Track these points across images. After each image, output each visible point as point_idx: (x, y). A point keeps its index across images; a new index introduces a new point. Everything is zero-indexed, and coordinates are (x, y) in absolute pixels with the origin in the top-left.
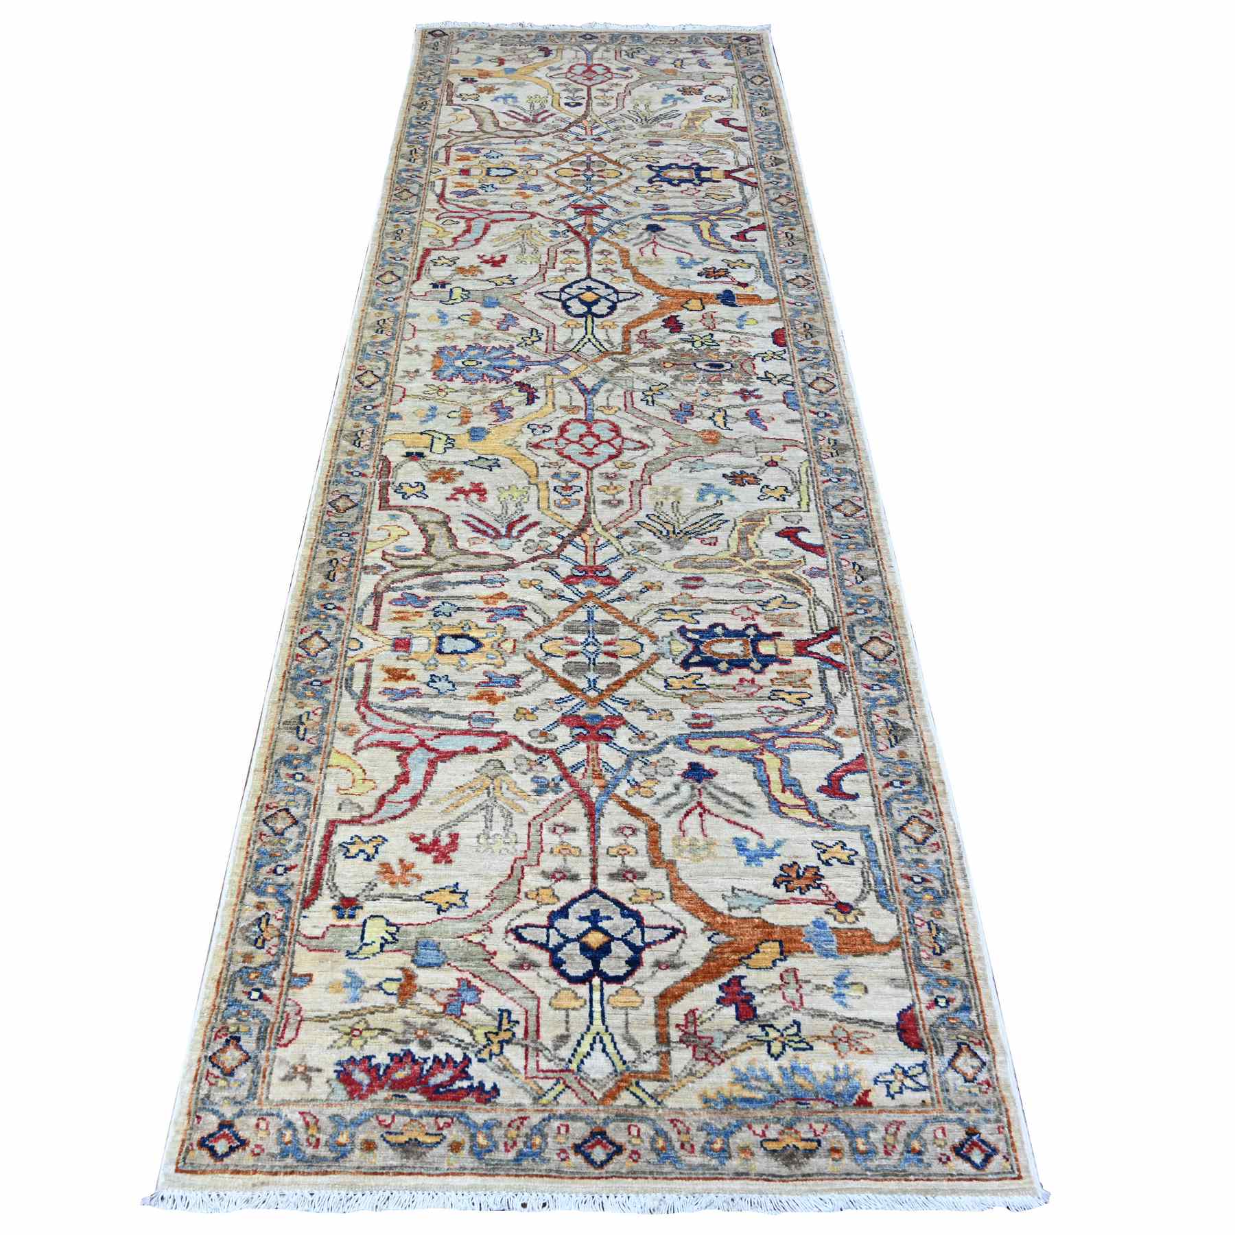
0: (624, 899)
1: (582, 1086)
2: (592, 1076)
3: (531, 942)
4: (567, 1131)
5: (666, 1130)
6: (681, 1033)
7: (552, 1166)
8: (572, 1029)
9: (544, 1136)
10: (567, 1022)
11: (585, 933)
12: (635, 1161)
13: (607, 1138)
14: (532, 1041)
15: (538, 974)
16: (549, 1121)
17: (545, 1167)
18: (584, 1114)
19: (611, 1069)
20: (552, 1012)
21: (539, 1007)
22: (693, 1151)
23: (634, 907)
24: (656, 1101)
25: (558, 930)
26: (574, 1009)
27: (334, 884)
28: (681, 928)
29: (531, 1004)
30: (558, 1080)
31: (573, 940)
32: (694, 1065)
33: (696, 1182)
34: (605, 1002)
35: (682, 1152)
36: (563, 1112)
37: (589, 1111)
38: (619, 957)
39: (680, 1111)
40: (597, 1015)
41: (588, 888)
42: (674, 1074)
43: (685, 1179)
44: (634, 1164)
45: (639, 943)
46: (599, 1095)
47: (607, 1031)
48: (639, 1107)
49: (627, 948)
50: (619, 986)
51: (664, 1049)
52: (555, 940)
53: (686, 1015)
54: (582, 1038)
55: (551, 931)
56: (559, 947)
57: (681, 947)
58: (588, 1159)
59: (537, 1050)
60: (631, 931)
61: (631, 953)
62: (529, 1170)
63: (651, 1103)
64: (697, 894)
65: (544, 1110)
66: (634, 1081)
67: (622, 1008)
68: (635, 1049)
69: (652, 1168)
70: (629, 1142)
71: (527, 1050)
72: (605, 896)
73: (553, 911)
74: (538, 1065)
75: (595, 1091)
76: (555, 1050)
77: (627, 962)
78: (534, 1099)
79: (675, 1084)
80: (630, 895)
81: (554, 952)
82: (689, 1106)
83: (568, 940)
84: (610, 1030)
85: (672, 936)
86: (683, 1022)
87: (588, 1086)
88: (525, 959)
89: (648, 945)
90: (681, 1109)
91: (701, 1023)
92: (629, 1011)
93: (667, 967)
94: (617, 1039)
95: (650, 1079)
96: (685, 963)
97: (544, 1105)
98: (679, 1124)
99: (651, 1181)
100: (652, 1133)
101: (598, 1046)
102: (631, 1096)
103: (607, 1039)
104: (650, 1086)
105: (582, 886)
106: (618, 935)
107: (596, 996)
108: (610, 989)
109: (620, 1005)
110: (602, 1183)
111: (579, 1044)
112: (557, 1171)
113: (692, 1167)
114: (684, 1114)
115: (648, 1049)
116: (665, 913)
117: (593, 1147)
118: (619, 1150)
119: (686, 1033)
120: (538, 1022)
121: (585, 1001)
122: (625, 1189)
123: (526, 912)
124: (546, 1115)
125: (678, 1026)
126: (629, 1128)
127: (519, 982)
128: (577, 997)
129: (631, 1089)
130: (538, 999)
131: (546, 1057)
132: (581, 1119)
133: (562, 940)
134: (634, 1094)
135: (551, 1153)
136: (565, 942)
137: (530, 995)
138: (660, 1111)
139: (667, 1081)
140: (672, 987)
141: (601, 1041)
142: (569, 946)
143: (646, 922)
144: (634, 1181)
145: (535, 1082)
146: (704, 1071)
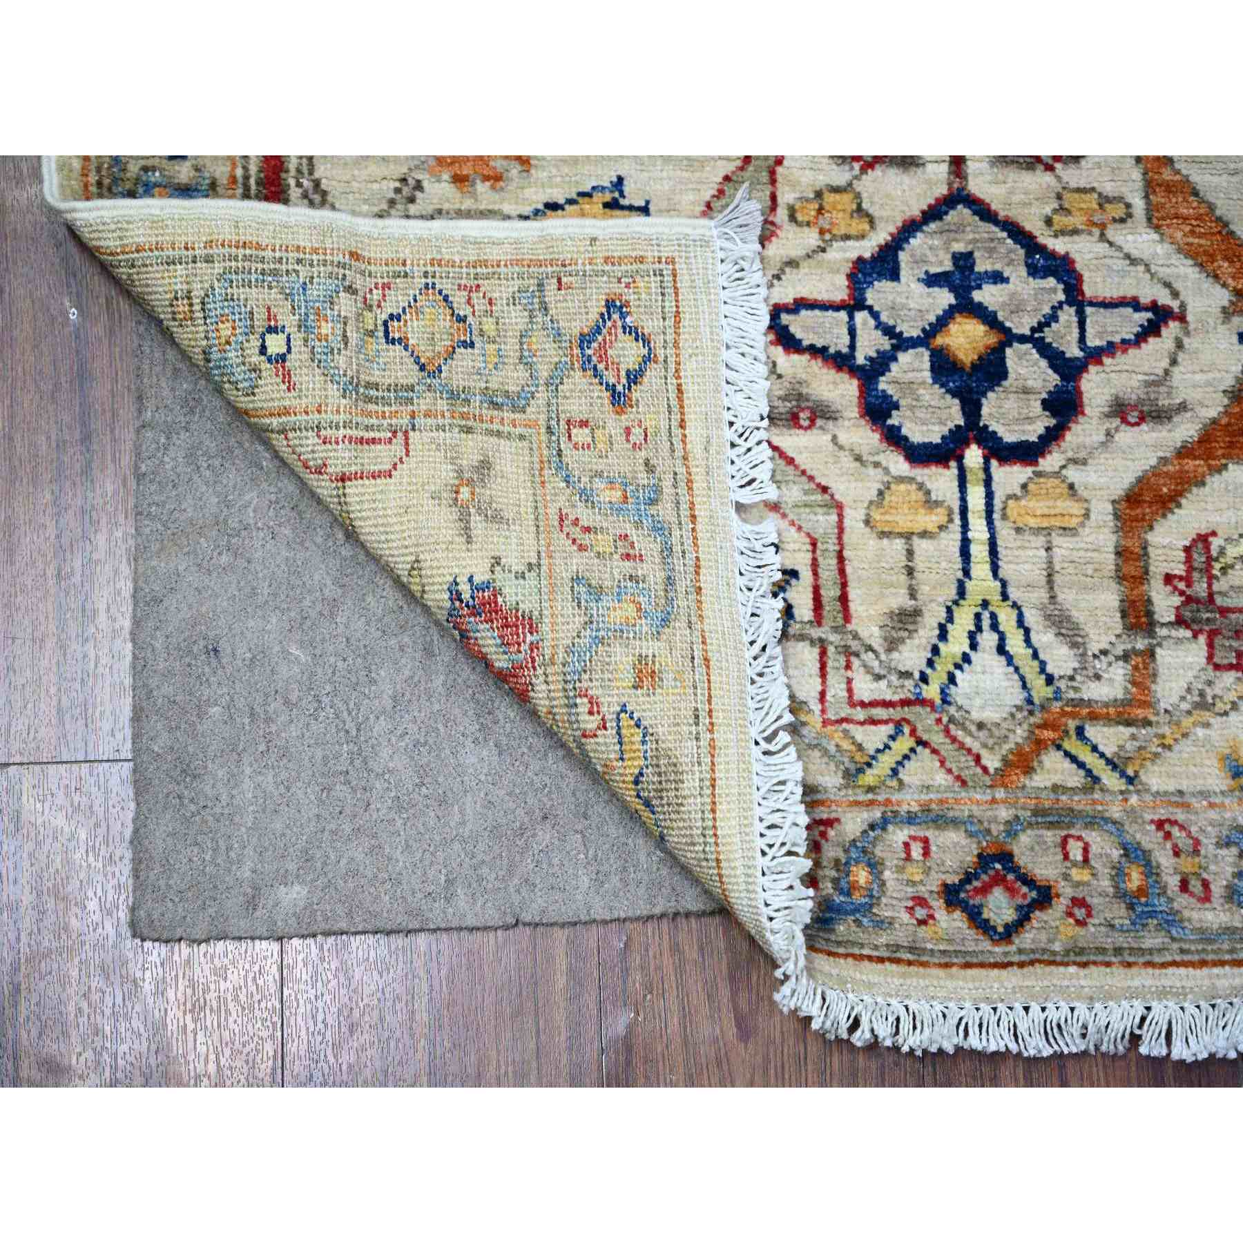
0: (1032, 224)
1: (954, 740)
2: (976, 715)
3: (817, 352)
4: (926, 853)
5: (1146, 845)
6: (1177, 600)
7: (900, 936)
8: (924, 590)
9: (875, 866)
10: (910, 572)
11: (942, 323)
12: (1081, 923)
13: (1015, 869)
14: (835, 629)
15: (834, 438)
16: (884, 829)
17: (883, 939)
18: (963, 811)
19: (1018, 697)
20: (873, 543)
21: (841, 529)
22: (1206, 898)
23: (1059, 245)
24: (1123, 774)
25: (875, 315)
26: (924, 534)
27: (317, 183)
28: (1175, 305)
29: (824, 522)
30: (898, 724)
31: (913, 343)
32: (1210, 683)
33: (1216, 970)
34: (996, 516)
35: (1182, 901)
36: (915, 808)
37: (973, 802)
38: (1026, 391)
39: (1180, 798)
40: (979, 551)
41: (943, 190)
42: (1163, 705)
43: (1191, 964)
44: (1080, 931)
45: (1074, 351)
46: (992, 762)
47: (1005, 596)
48: (1086, 790)
49: (1044, 363)
50: (1029, 470)
51: (1141, 644)
52: (870, 343)
53: (1187, 550)
54: (950, 619)
55: (861, 317)
56: (881, 363)
57: (1174, 362)
58: (976, 918)
59: (848, 653)
60: (1053, 318)
61: (1054, 379)
62: (853, 944)
63: (1111, 780)
64: (1211, 207)
65: (871, 803)
66: (1072, 724)
67: (1038, 531)
68: (1074, 645)
69: (1121, 940)
70: (1066, 877)
71: (823, 653)
72: (984, 212)
73: (860, 260)
74: (850, 690)
75: (984, 753)
76: (889, 650)
77: (1046, 405)
78: (847, 774)
79: (1166, 730)
80: (1048, 210)
81: (869, 374)
82: (1199, 784)
83: (901, 343)
84: (1013, 593)
85: (1151, 330)
86: (1179, 570)
87: (968, 741)
88: (800, 397)
89: (1095, 356)
90: (1181, 793)
91: (1224, 570)
92: (1057, 540)
93: (1142, 419)
94: (1031, 618)
95: (1108, 720)
96: (1183, 407)
97: (870, 789)
98: (1176, 832)
99: (1118, 971)
100: (1116, 853)
101: (988, 639)
102: (1067, 764)
103: (1007, 618)
104: (1108, 738)
105: (929, 182)
106: (1022, 325)
107: (976, 496)
108: (1009, 477)
109: (1032, 522)
110: (1011, 978)
111: (943, 635)
112: (911, 949)
113: (1206, 936)
114: (1186, 806)
115: (1104, 645)
116: (1133, 261)
117: (985, 890)
118: (1045, 896)
119: (1189, 600)
120: (842, 571)
121: (950, 513)
122: (1063, 991)
123: (792, 263)
124: (877, 814)
125: (1168, 579)
126: (1064, 841)
127: (790, 461)
128: (930, 503)
129: (1066, 745)
130: (840, 507)
131: (867, 669)
132: (955, 823)
133: (886, 344)
134: (1074, 759)
135: (894, 906)
136: (896, 348)
137: (818, 497)
138: (1134, 800)
139: (1147, 723)
140: (1155, 472)
141: (995, 626)
142: (904, 358)
143: (1089, 291)
144: (1082, 972)
145: (845, 732)
146: (1232, 696)
